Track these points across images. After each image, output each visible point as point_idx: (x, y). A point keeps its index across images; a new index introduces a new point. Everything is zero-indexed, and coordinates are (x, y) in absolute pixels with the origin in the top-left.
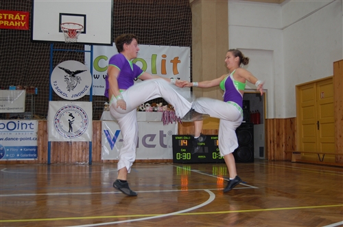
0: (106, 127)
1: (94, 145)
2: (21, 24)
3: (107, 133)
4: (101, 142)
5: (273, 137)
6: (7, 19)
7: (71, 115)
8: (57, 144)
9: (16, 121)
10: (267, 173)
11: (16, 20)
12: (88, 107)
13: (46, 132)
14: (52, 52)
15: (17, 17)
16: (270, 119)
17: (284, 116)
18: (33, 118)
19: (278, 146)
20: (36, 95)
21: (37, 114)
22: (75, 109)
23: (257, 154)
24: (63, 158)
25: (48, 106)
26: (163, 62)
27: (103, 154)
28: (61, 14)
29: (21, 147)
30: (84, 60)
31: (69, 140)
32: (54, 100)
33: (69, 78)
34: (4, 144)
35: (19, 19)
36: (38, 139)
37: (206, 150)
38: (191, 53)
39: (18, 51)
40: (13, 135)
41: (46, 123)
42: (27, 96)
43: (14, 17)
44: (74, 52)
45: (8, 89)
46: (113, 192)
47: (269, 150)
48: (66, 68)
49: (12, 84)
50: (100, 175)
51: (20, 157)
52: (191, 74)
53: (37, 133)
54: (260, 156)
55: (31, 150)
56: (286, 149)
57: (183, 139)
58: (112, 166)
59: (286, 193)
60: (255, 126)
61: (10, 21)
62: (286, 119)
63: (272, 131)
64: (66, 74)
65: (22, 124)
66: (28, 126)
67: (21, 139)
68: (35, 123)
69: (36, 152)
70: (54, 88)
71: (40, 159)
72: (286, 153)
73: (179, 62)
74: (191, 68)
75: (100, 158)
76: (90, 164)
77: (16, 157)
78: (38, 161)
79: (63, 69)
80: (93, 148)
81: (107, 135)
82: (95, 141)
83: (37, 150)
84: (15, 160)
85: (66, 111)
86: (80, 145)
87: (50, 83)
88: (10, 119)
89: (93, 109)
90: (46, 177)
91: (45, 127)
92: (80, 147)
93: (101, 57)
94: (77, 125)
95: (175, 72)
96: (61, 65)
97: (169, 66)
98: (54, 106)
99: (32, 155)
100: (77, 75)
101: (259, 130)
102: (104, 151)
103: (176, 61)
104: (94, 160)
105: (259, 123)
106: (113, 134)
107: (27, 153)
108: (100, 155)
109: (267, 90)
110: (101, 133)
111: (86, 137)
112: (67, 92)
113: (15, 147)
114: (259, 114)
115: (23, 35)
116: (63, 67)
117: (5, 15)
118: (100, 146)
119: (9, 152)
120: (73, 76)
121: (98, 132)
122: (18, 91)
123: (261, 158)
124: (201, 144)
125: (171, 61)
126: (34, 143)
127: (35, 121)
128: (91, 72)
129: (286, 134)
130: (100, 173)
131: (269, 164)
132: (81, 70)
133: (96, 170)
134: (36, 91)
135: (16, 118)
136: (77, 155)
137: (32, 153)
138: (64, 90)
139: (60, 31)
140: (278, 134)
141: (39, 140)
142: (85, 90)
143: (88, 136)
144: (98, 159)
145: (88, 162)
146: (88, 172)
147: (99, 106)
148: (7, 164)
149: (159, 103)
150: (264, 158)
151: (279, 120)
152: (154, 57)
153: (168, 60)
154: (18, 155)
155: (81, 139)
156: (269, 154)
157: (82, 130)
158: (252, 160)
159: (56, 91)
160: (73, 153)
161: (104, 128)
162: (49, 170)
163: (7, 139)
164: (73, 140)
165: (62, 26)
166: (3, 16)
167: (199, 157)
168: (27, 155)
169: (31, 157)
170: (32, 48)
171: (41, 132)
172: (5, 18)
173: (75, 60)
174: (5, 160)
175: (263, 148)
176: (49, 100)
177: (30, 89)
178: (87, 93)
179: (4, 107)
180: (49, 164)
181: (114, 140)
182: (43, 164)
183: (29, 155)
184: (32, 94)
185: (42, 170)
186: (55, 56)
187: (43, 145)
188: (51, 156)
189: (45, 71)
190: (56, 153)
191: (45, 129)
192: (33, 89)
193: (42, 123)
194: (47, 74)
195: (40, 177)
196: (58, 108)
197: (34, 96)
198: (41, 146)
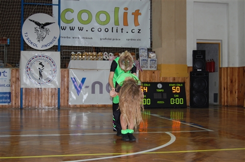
0: (73, 75)
1: (62, 91)
3: (74, 81)
4: (68, 89)
5: (227, 85)
7: (41, 64)
8: (28, 91)
10: (221, 117)
12: (56, 56)
13: (18, 79)
14: (22, 5)
16: (224, 68)
17: (237, 65)
18: (6, 66)
19: (231, 92)
20: (9, 46)
21: (9, 63)
22: (45, 58)
23: (211, 100)
24: (34, 103)
26: (125, 15)
27: (70, 99)
30: (52, 13)
31: (40, 87)
33: (39, 30)
36: (10, 86)
37: (165, 96)
38: (151, 6)
41: (18, 70)
44: (43, 5)
46: (79, 134)
47: (223, 96)
48: (36, 20)
50: (68, 118)
52: (151, 25)
53: (10, 80)
54: (215, 102)
55: (5, 96)
56: (238, 96)
57: (143, 86)
58: (78, 110)
59: (238, 136)
60: (210, 74)
62: (239, 68)
63: (225, 78)
64: (36, 26)
66: (2, 74)
68: (8, 70)
69: (10, 98)
70: (25, 39)
71: (14, 104)
72: (239, 100)
73: (140, 14)
74: (151, 20)
75: (68, 103)
76: (59, 108)
78: (12, 106)
79: (33, 21)
80: (61, 94)
81: (74, 82)
82: (63, 87)
83: (10, 96)
85: (36, 60)
86: (50, 91)
87: (21, 32)
89: (61, 58)
90: (19, 120)
91: (17, 74)
92: (50, 93)
93: (68, 10)
94: (46, 73)
95: (137, 24)
96: (31, 17)
97: (131, 18)
98: (25, 55)
99: (6, 100)
100: (46, 27)
101: (214, 77)
102: (72, 97)
103: (137, 14)
104: (62, 104)
105: (214, 71)
106: (79, 81)
107: (2, 98)
108: (68, 100)
109: (221, 40)
110: (68, 80)
111: (55, 84)
112: (37, 43)
114: (214, 63)
116: (33, 19)
118: (68, 92)
120: (43, 27)
121: (66, 79)
123: (215, 103)
124: (160, 91)
125: (133, 14)
126: (7, 90)
127: (8, 69)
128: (59, 24)
129: (239, 82)
130: (68, 117)
131: (223, 109)
132: (50, 22)
133: (64, 114)
134: (8, 41)
136: (47, 101)
137: (6, 98)
138: (35, 41)
140: (232, 82)
141: (12, 86)
142: (53, 41)
143: (57, 83)
144: (66, 104)
145: (57, 106)
146: (57, 116)
147: (66, 55)
149: (121, 53)
150: (218, 103)
151: (233, 68)
152: (117, 10)
153: (130, 13)
155: (51, 86)
156: (223, 100)
157: (50, 77)
158: (207, 105)
159: (27, 42)
160: (43, 98)
161: (71, 76)
162: (21, 114)
164: (43, 87)
167: (158, 102)
168: (1, 101)
169: (5, 102)
171: (14, 79)
173: (44, 13)
175: (217, 94)
176: (20, 50)
177: (3, 40)
178: (56, 43)
180: (21, 108)
181: (80, 87)
182: (16, 108)
183: (4, 100)
184: (4, 44)
185: (15, 114)
186: (25, 9)
187: (16, 91)
188: (23, 101)
189: (16, 23)
190: (27, 99)
191: (17, 77)
192: (6, 40)
193: (14, 71)
194: (18, 26)
195: (13, 120)
196: (29, 58)
197: (6, 46)
198: (14, 92)
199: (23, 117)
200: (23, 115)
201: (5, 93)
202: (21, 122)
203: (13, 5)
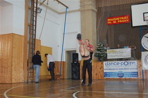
2: (127, 21)
6: (121, 20)
8: (146, 71)
9: (128, 61)
11: (125, 19)
13: (141, 65)
14: (141, 30)
15: (125, 18)
18: (135, 60)
20: (135, 50)
21: (136, 58)
25: (141, 54)
28: (144, 13)
29: (130, 72)
32: (144, 51)
34: (124, 71)
35: (126, 18)
39: (127, 32)
40: (127, 67)
41: (140, 61)
42: (132, 51)
43: (124, 18)
45: (124, 48)
49: (125, 46)
51: (130, 77)
53: (137, 66)
61: (122, 20)
65: (130, 63)
66: (133, 63)
67: (131, 69)
68: (136, 62)
69: (137, 75)
70: (143, 46)
77: (129, 76)
78: (139, 78)
79: (147, 37)
83: (137, 74)
84: (128, 78)
87: (141, 43)
88: (125, 60)
90: (142, 85)
91: (140, 63)
96: (145, 35)
98: (144, 54)
107: (133, 75)
113: (128, 72)
115: (128, 25)
116: (147, 36)
117: (120, 18)
119: (126, 75)
122: (128, 49)
126: (136, 71)
127: (136, 61)
134: (135, 48)
135: (128, 60)
137: (135, 75)
139: (144, 21)
141: (138, 69)
148: (125, 79)
154: (130, 76)
162: (143, 82)
163: (124, 69)
165: (145, 18)
166: (119, 19)
169: (135, 77)
170: (132, 30)
171: (139, 66)
172: (120, 19)
174: (125, 78)
176: (141, 51)
177: (133, 47)
179: (122, 56)
180: (143, 80)
182: (140, 80)
183: (134, 76)
184: (133, 49)
185: (140, 82)
186: (142, 32)
187: (140, 71)
188: (144, 76)
189: (139, 39)
190: (146, 75)
191: (140, 64)
192: (134, 47)
193: (139, 62)
194: (139, 40)
195: (140, 85)
196: (146, 55)
197: (134, 50)
198: (139, 72)
199: (144, 84)
200: (144, 83)
201: (135, 72)
202: (143, 87)
203: (137, 31)
